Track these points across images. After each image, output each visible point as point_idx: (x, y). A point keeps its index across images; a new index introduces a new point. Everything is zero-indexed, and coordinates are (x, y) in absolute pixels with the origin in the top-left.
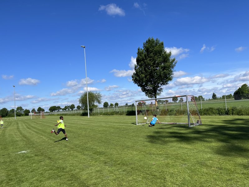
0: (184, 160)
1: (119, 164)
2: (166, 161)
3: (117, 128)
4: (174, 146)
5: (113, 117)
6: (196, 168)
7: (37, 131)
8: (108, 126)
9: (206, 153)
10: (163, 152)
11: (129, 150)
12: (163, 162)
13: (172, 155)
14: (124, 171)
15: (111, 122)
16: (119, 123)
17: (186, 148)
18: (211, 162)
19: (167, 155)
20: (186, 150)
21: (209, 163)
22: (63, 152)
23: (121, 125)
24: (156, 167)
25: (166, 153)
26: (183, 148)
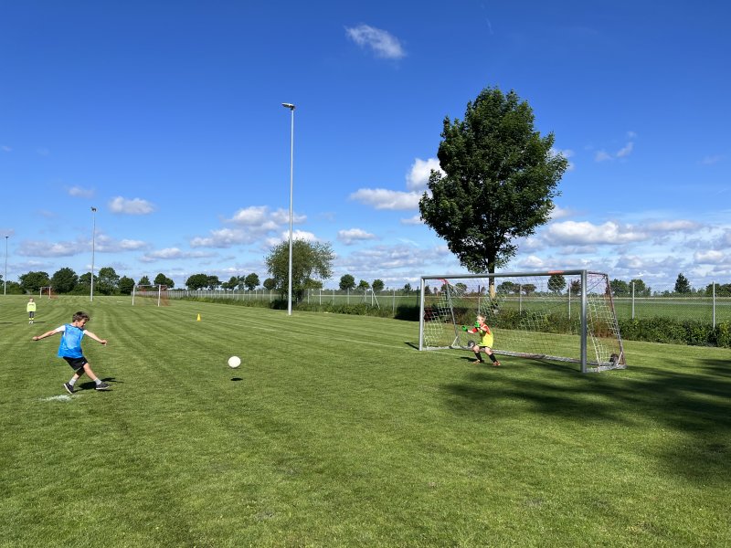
0: (537, 484)
1: (321, 472)
2: (476, 481)
3: (359, 354)
4: (517, 431)
5: (358, 319)
6: (571, 517)
7: (132, 340)
8: (333, 344)
9: (621, 466)
10: (475, 445)
11: (368, 427)
12: (465, 480)
13: (503, 460)
14: (326, 498)
15: (347, 334)
16: (370, 339)
17: (555, 443)
18: (631, 501)
19: (487, 457)
20: (555, 448)
21: (623, 505)
22: (172, 410)
23: (372, 346)
24: (436, 496)
25: (484, 452)
26: (544, 440)
